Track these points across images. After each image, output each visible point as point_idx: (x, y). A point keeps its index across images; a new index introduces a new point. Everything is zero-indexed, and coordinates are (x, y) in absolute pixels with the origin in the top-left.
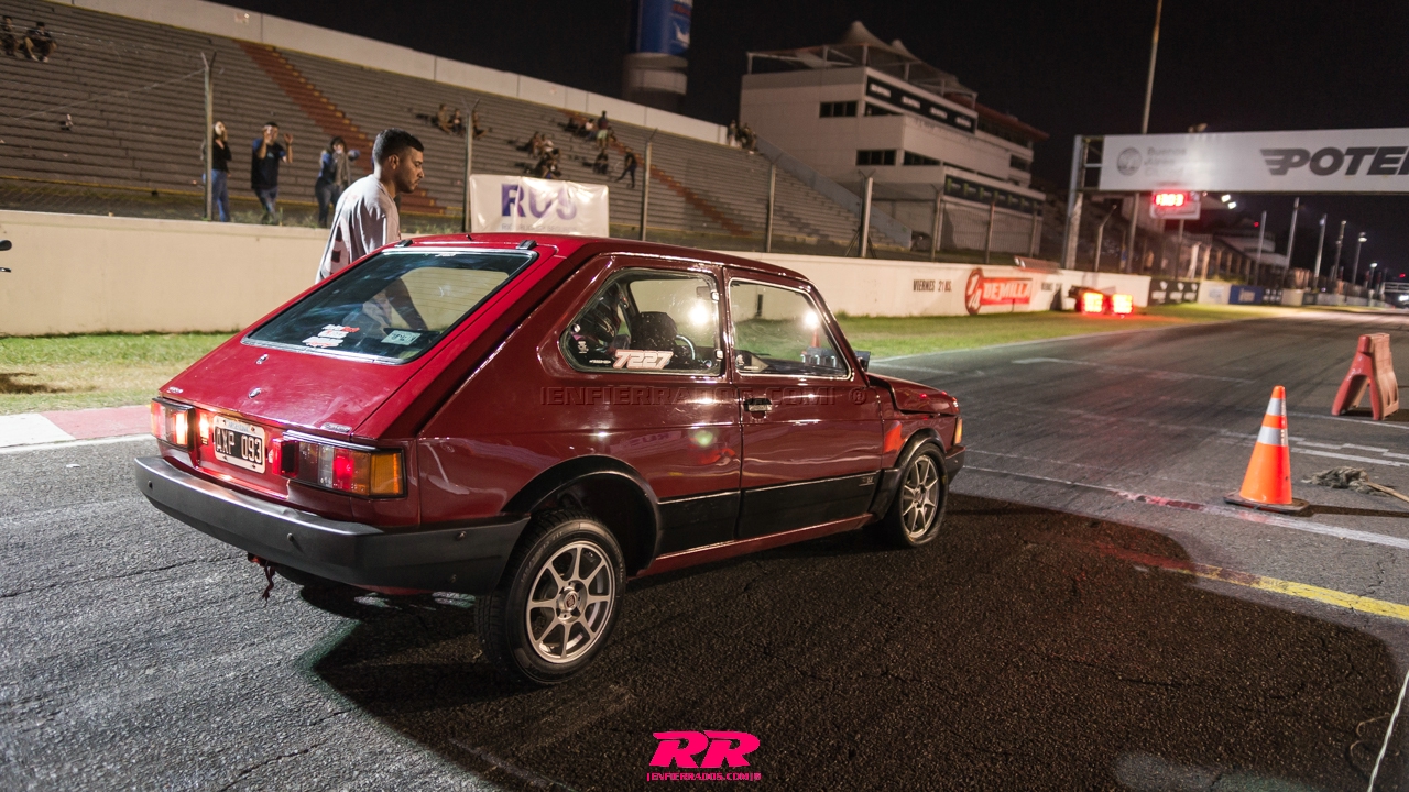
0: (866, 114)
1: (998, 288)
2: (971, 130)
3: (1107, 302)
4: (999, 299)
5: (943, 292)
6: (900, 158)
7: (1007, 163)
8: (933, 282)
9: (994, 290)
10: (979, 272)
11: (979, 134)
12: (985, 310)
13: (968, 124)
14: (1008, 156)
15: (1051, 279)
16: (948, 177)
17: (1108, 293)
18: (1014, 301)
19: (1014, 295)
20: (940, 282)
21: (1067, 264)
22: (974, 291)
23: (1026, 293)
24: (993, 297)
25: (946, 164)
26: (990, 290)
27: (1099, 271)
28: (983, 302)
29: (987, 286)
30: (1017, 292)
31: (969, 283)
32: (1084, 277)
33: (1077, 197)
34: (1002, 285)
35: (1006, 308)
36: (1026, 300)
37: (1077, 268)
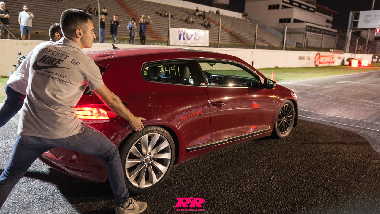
0: (282, 8)
1: (325, 59)
2: (314, 12)
3: (360, 63)
4: (325, 62)
5: (308, 60)
6: (292, 21)
7: (325, 21)
8: (305, 57)
9: (324, 59)
10: (319, 54)
11: (316, 13)
12: (320, 65)
13: (313, 10)
14: (325, 19)
15: (342, 56)
16: (307, 26)
17: (360, 60)
18: (329, 62)
19: (329, 61)
20: (307, 57)
21: (346, 51)
22: (317, 60)
23: (333, 60)
24: (323, 61)
25: (306, 22)
26: (322, 59)
27: (356, 53)
28: (320, 63)
29: (321, 58)
30: (330, 60)
31: (316, 57)
32: (352, 55)
33: (350, 31)
34: (326, 58)
35: (327, 65)
36: (333, 62)
37: (349, 52)
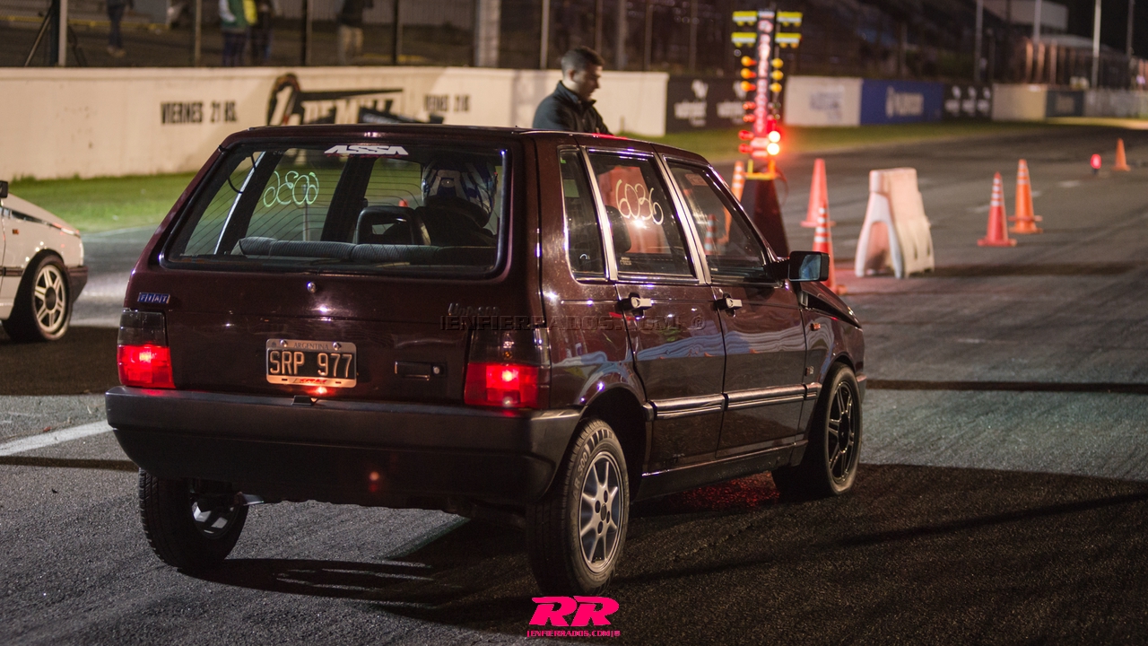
5: (221, 124)
8: (200, 105)
15: (446, 86)
20: (215, 105)
21: (481, 55)
27: (548, 66)
29: (310, 107)
32: (516, 80)
37: (503, 63)
